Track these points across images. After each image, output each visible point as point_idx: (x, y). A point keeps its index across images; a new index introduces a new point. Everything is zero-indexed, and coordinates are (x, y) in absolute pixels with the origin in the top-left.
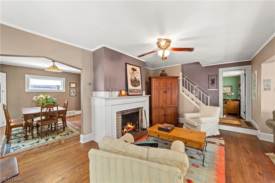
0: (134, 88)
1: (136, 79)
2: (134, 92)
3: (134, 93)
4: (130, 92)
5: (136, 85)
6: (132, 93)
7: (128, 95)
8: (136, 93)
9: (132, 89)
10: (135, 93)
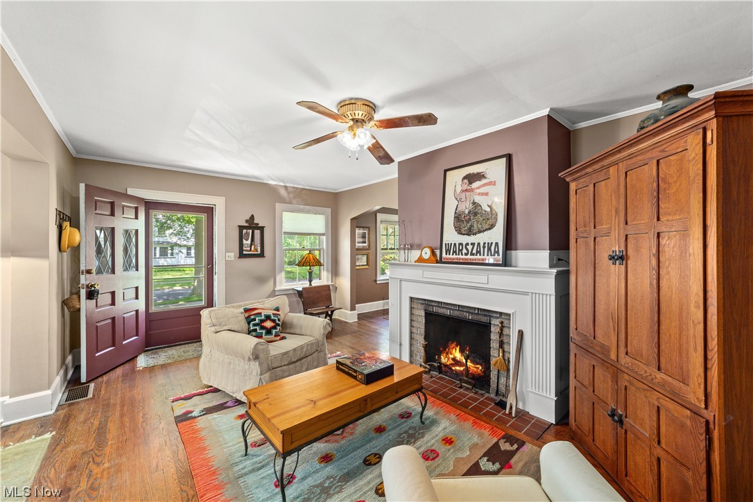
0: (465, 239)
1: (476, 209)
2: (464, 251)
3: (464, 257)
4: (448, 251)
5: (475, 228)
6: (455, 256)
7: (440, 261)
8: (472, 254)
9: (455, 244)
10: (466, 254)
